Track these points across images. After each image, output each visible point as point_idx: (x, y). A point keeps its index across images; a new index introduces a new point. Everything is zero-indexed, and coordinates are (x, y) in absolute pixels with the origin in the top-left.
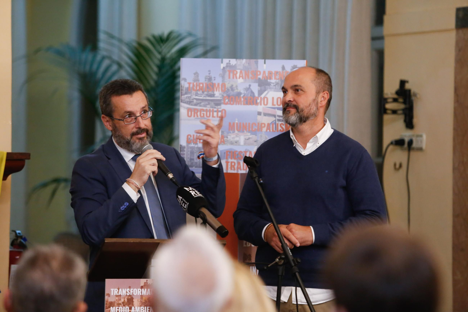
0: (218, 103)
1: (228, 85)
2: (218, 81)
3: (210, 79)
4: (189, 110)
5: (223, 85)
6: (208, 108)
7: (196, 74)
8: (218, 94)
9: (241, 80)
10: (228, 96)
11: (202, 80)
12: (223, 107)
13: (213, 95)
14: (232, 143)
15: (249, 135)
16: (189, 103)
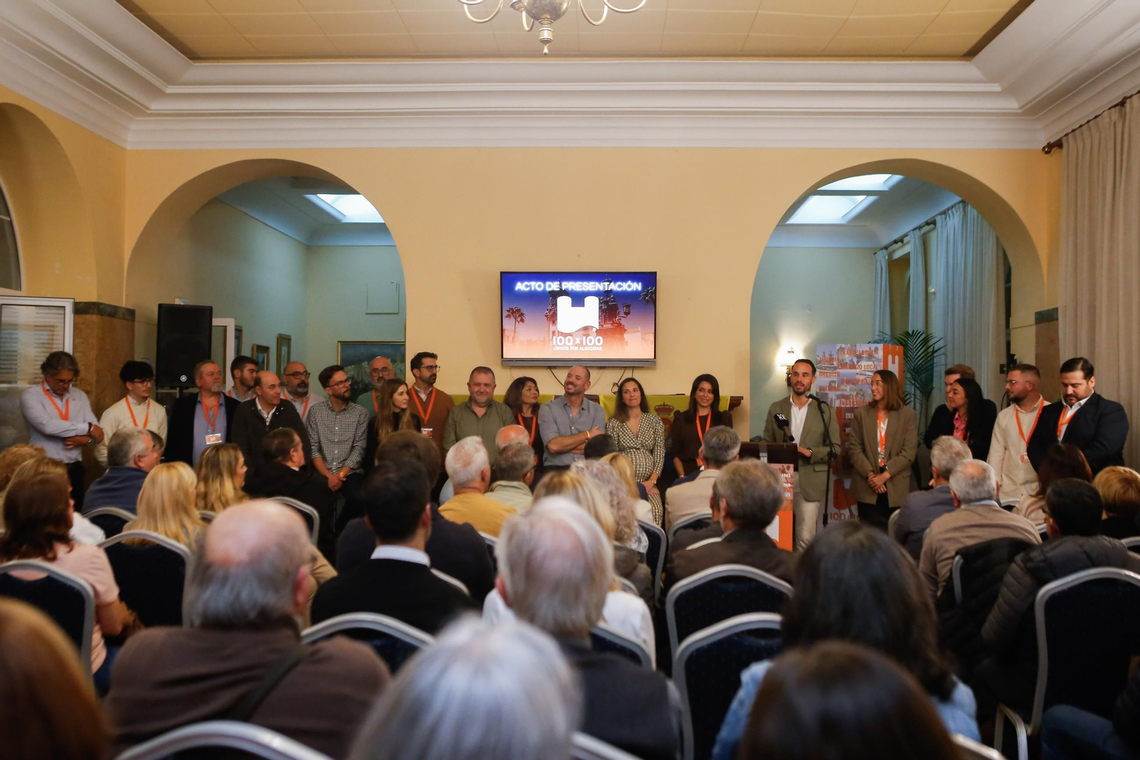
0: (835, 368)
1: (840, 358)
2: (835, 356)
3: (831, 355)
4: (820, 372)
5: (838, 359)
6: (830, 371)
7: (824, 353)
8: (835, 363)
9: (847, 356)
10: (841, 365)
11: (827, 356)
12: (838, 370)
13: (833, 364)
14: (843, 390)
15: (852, 386)
16: (820, 369)
